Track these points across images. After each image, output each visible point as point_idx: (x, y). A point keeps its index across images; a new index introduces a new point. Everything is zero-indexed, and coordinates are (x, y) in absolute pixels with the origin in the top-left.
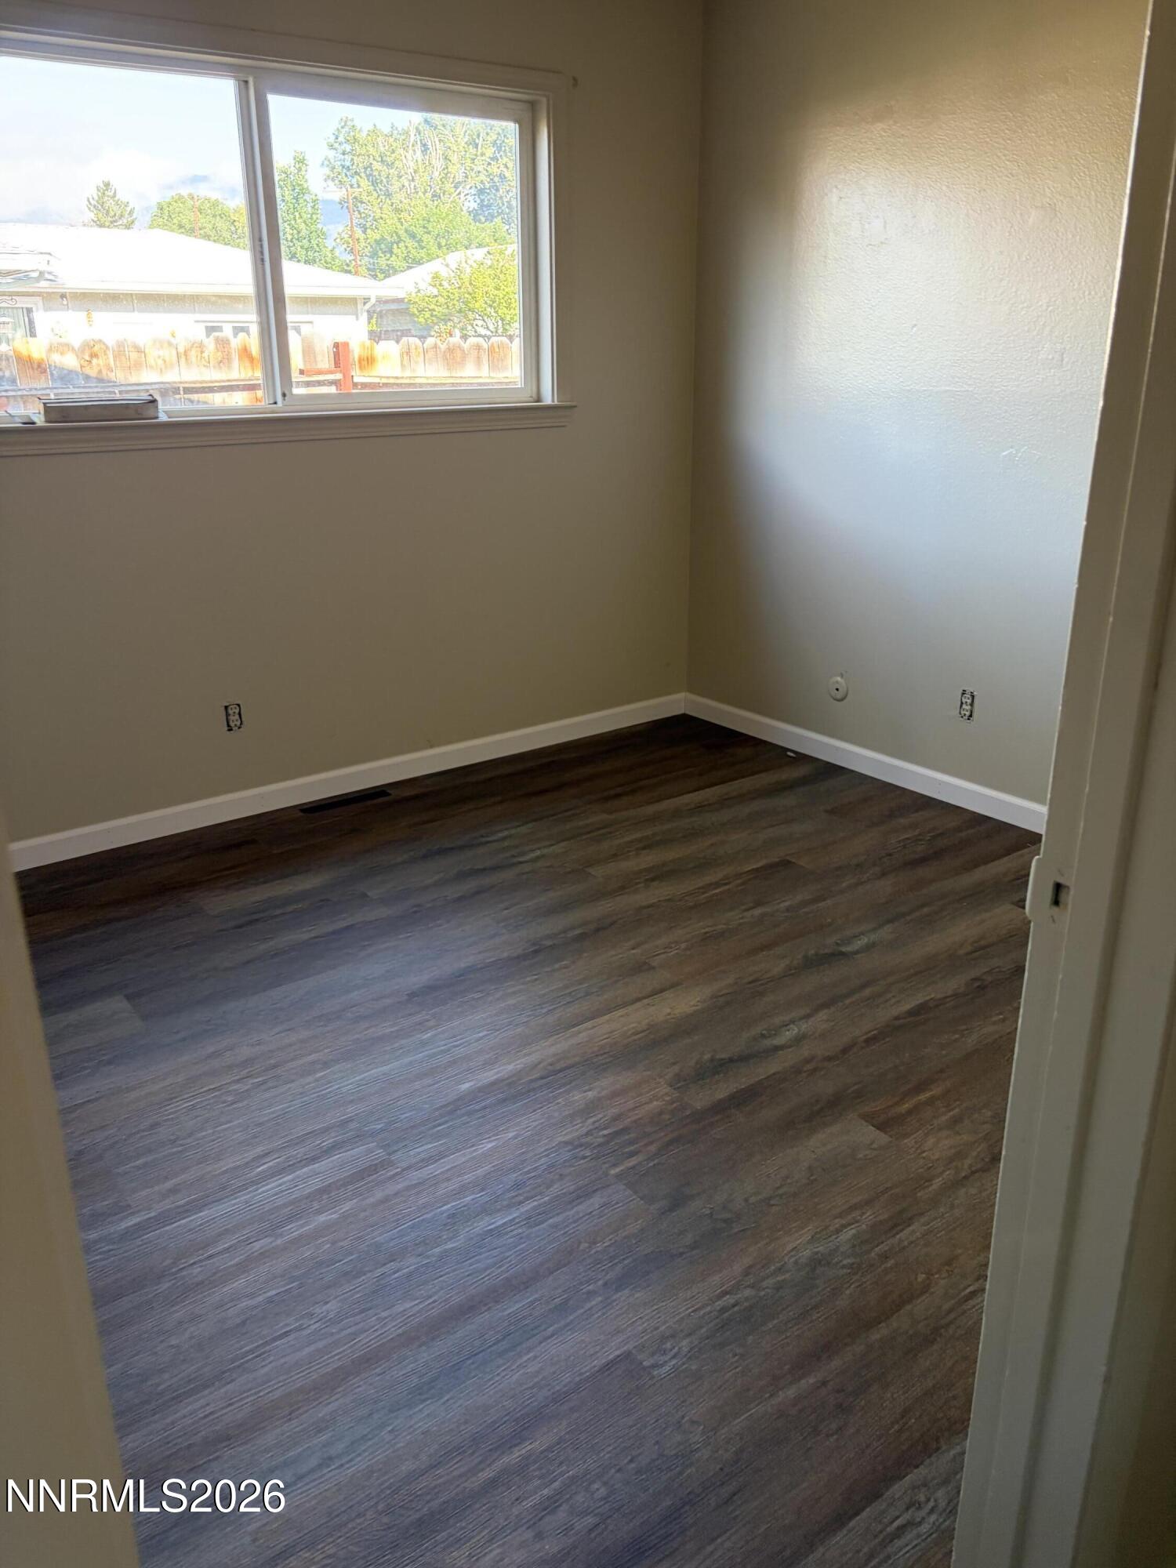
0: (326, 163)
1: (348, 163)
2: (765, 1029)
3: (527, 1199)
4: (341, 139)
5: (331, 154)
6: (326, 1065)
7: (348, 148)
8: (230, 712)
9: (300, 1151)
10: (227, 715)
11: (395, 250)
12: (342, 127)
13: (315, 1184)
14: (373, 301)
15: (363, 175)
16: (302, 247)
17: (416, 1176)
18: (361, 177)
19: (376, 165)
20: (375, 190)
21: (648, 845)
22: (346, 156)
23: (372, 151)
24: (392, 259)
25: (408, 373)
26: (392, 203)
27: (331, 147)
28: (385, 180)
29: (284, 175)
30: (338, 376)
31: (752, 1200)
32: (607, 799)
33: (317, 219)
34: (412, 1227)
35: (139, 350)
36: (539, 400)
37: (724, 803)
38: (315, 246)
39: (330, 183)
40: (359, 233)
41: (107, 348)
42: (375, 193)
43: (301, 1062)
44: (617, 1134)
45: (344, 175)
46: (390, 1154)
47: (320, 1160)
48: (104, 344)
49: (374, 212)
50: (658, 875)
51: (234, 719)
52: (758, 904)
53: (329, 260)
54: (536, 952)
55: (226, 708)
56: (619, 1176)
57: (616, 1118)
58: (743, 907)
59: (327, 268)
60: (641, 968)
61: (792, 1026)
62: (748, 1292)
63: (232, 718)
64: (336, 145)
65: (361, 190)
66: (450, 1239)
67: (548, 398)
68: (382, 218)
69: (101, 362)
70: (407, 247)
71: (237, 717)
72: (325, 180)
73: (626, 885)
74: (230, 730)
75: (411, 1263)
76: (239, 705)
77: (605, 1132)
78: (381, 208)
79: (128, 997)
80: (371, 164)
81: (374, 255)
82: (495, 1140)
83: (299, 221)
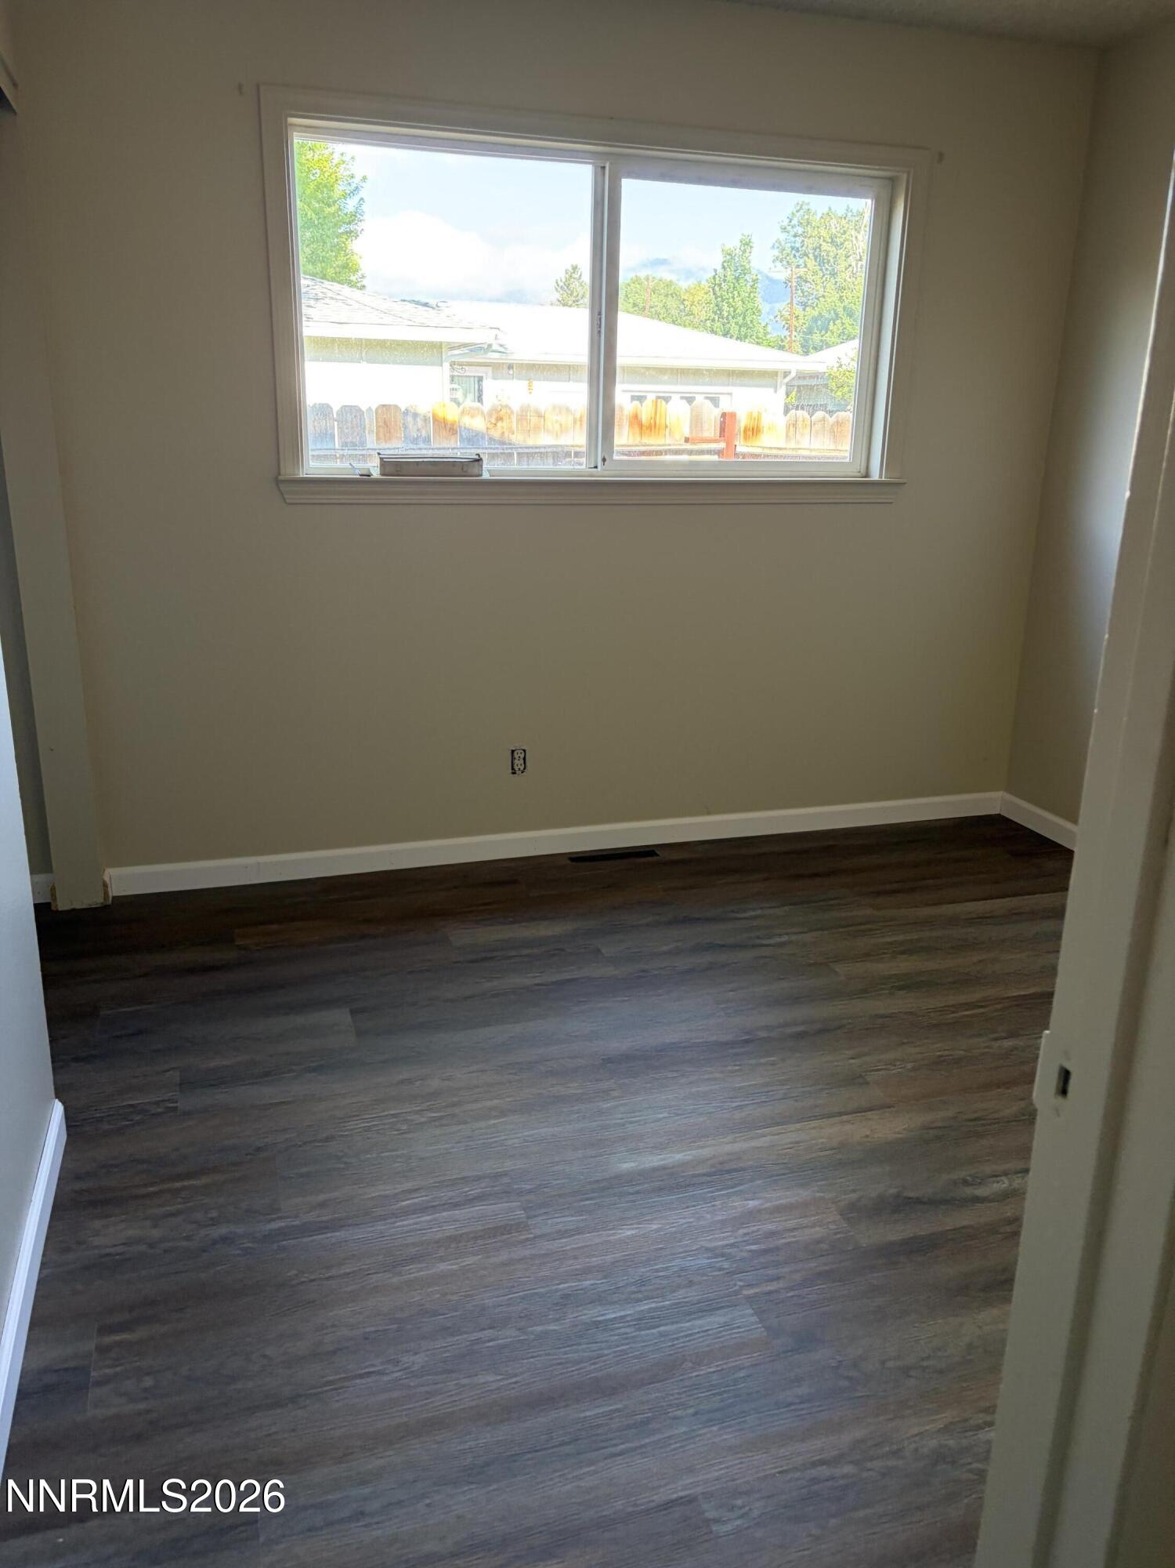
0: (777, 245)
1: (798, 245)
2: (970, 1176)
3: (647, 1298)
4: (795, 222)
5: (783, 237)
6: (503, 1113)
7: (800, 230)
8: (516, 756)
9: (446, 1194)
10: (513, 758)
11: (831, 327)
12: (798, 211)
13: (450, 1230)
14: (793, 374)
15: (811, 256)
16: (737, 323)
17: (546, 1246)
18: (809, 258)
19: (825, 246)
20: (821, 270)
21: (909, 950)
22: (797, 238)
23: (823, 233)
24: (827, 335)
25: (792, 445)
26: (836, 282)
27: (784, 229)
28: (832, 260)
29: (728, 257)
30: (722, 445)
31: (890, 1364)
32: (879, 894)
33: (755, 297)
34: (523, 1298)
35: (540, 416)
36: (867, 475)
37: (1013, 916)
38: (749, 322)
39: (778, 264)
40: (798, 310)
41: (512, 412)
42: (819, 272)
43: (479, 1105)
44: (765, 1252)
45: (792, 256)
46: (528, 1218)
47: (462, 1207)
48: (510, 408)
49: (817, 291)
50: (908, 984)
51: (519, 763)
52: (1011, 1035)
53: (760, 335)
54: (747, 1042)
55: (513, 751)
56: (750, 1299)
57: (772, 1234)
58: (992, 1036)
59: (758, 343)
60: (856, 1080)
61: (1003, 1178)
62: (848, 1469)
63: (518, 762)
64: (789, 228)
65: (806, 270)
66: (557, 1320)
67: (875, 476)
68: (824, 296)
69: (505, 424)
70: (843, 324)
71: (522, 761)
72: (774, 261)
73: (870, 988)
74: (514, 773)
75: (509, 1334)
76: (524, 751)
77: (754, 1247)
78: (825, 287)
79: (353, 1012)
80: (821, 245)
81: (810, 332)
82: (636, 1228)
83: (736, 299)
